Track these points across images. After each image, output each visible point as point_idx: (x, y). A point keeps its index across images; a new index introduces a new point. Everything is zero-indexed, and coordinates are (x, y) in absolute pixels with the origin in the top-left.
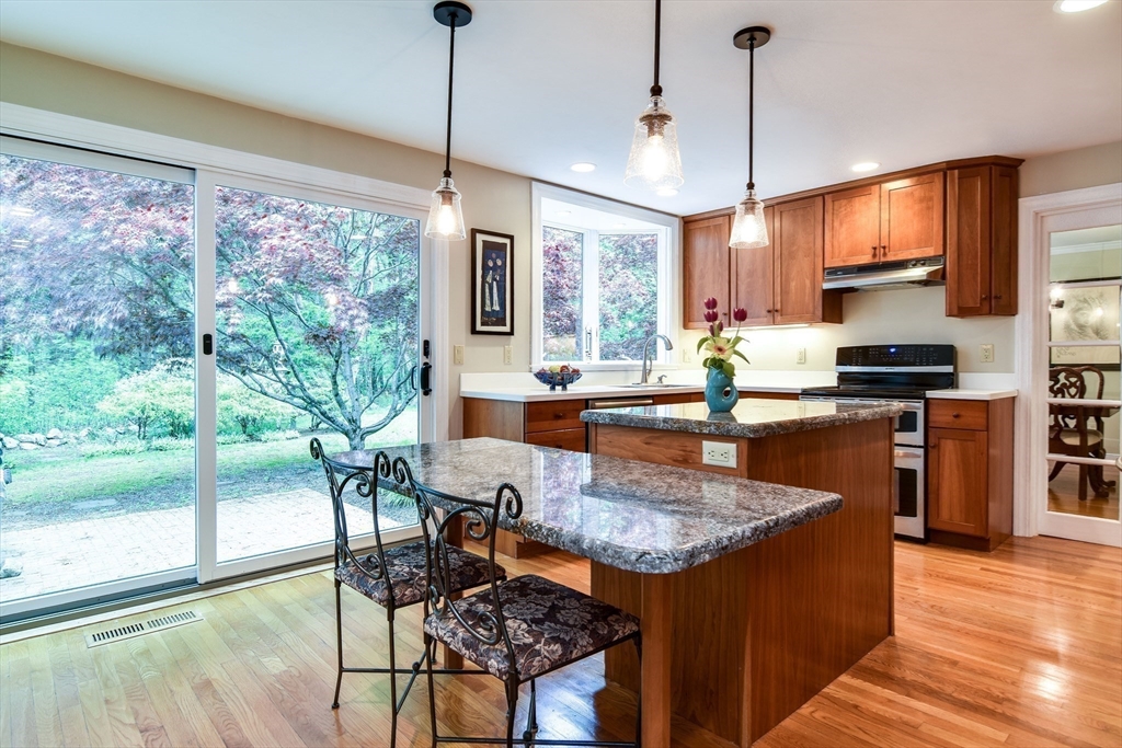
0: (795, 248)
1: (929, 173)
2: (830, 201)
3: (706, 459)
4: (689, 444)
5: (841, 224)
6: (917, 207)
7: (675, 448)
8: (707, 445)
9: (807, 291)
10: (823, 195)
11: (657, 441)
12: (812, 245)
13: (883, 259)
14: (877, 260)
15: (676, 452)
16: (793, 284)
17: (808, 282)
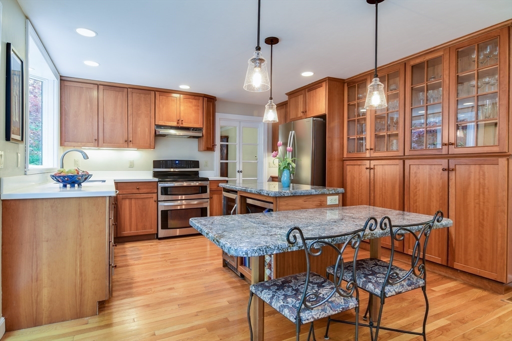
0: (140, 112)
1: (197, 96)
2: (158, 95)
3: (329, 203)
4: (322, 198)
5: (163, 107)
6: (194, 108)
7: (316, 201)
8: (329, 198)
9: (147, 134)
10: (155, 91)
11: (310, 200)
12: (149, 113)
13: (181, 125)
14: (179, 125)
15: (317, 203)
16: (139, 129)
17: (147, 130)
